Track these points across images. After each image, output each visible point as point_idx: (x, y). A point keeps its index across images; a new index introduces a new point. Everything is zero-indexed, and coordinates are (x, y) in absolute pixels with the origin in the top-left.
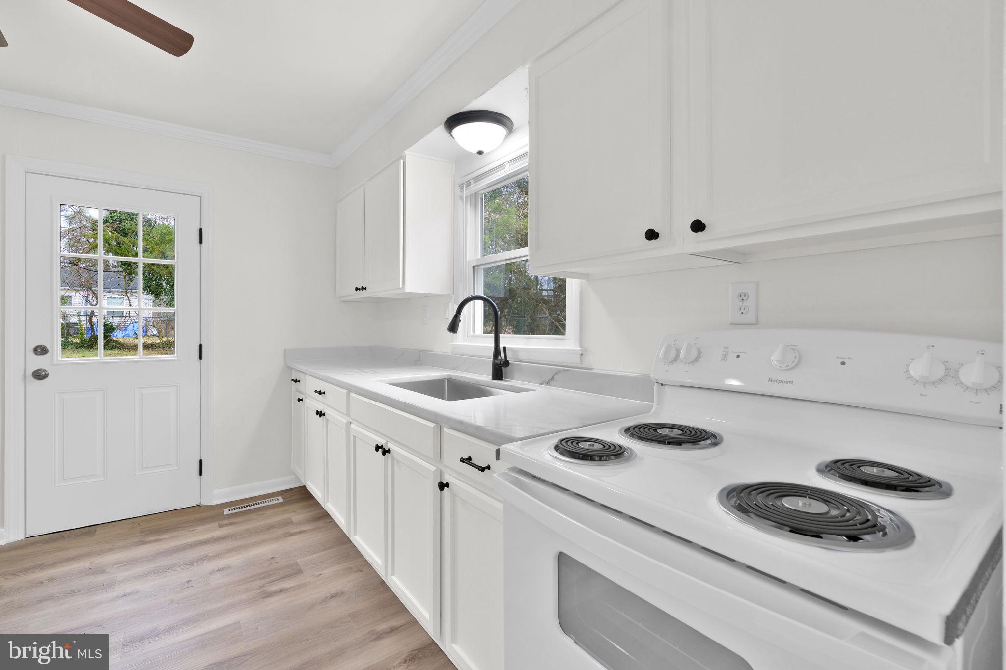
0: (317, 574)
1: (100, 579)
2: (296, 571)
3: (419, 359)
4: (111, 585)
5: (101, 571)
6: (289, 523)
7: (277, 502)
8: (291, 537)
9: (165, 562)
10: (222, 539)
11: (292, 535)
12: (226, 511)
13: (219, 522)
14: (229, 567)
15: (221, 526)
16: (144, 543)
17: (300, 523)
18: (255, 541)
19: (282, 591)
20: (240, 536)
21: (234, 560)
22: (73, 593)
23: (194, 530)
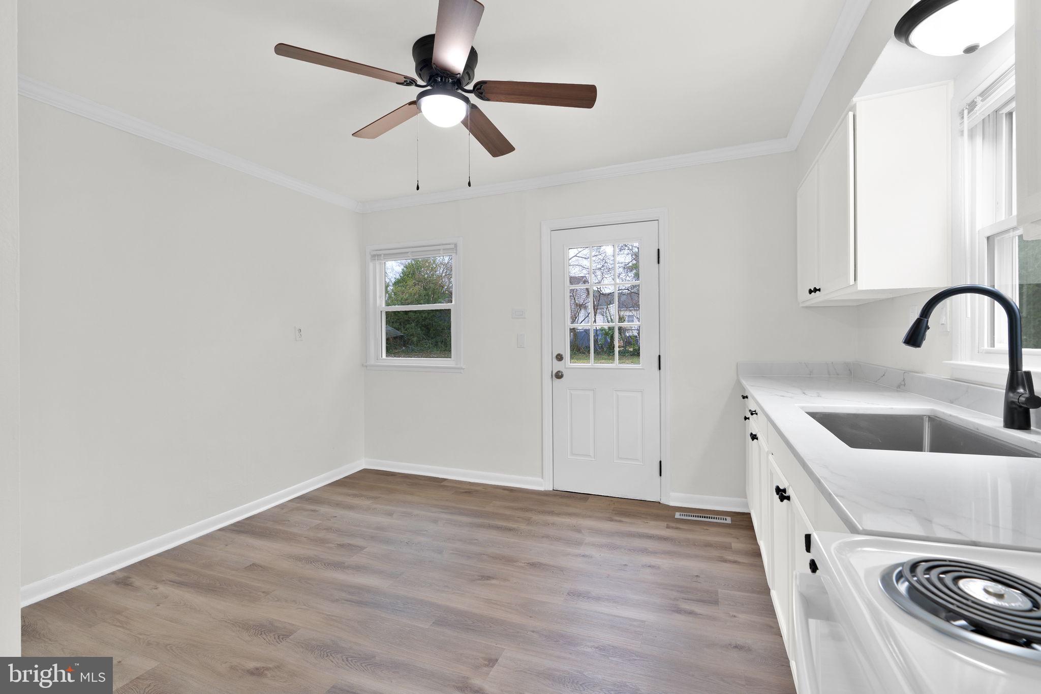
0: (732, 613)
1: (577, 536)
2: (712, 600)
3: (903, 383)
4: (579, 543)
5: (578, 530)
6: (727, 547)
7: (724, 522)
8: (724, 563)
9: (617, 541)
10: (664, 539)
11: (725, 561)
12: (677, 515)
13: (668, 523)
14: (658, 568)
15: (668, 527)
16: (611, 520)
17: (738, 552)
18: (689, 552)
19: (691, 613)
20: (679, 542)
21: (665, 563)
22: (558, 539)
23: (647, 523)
